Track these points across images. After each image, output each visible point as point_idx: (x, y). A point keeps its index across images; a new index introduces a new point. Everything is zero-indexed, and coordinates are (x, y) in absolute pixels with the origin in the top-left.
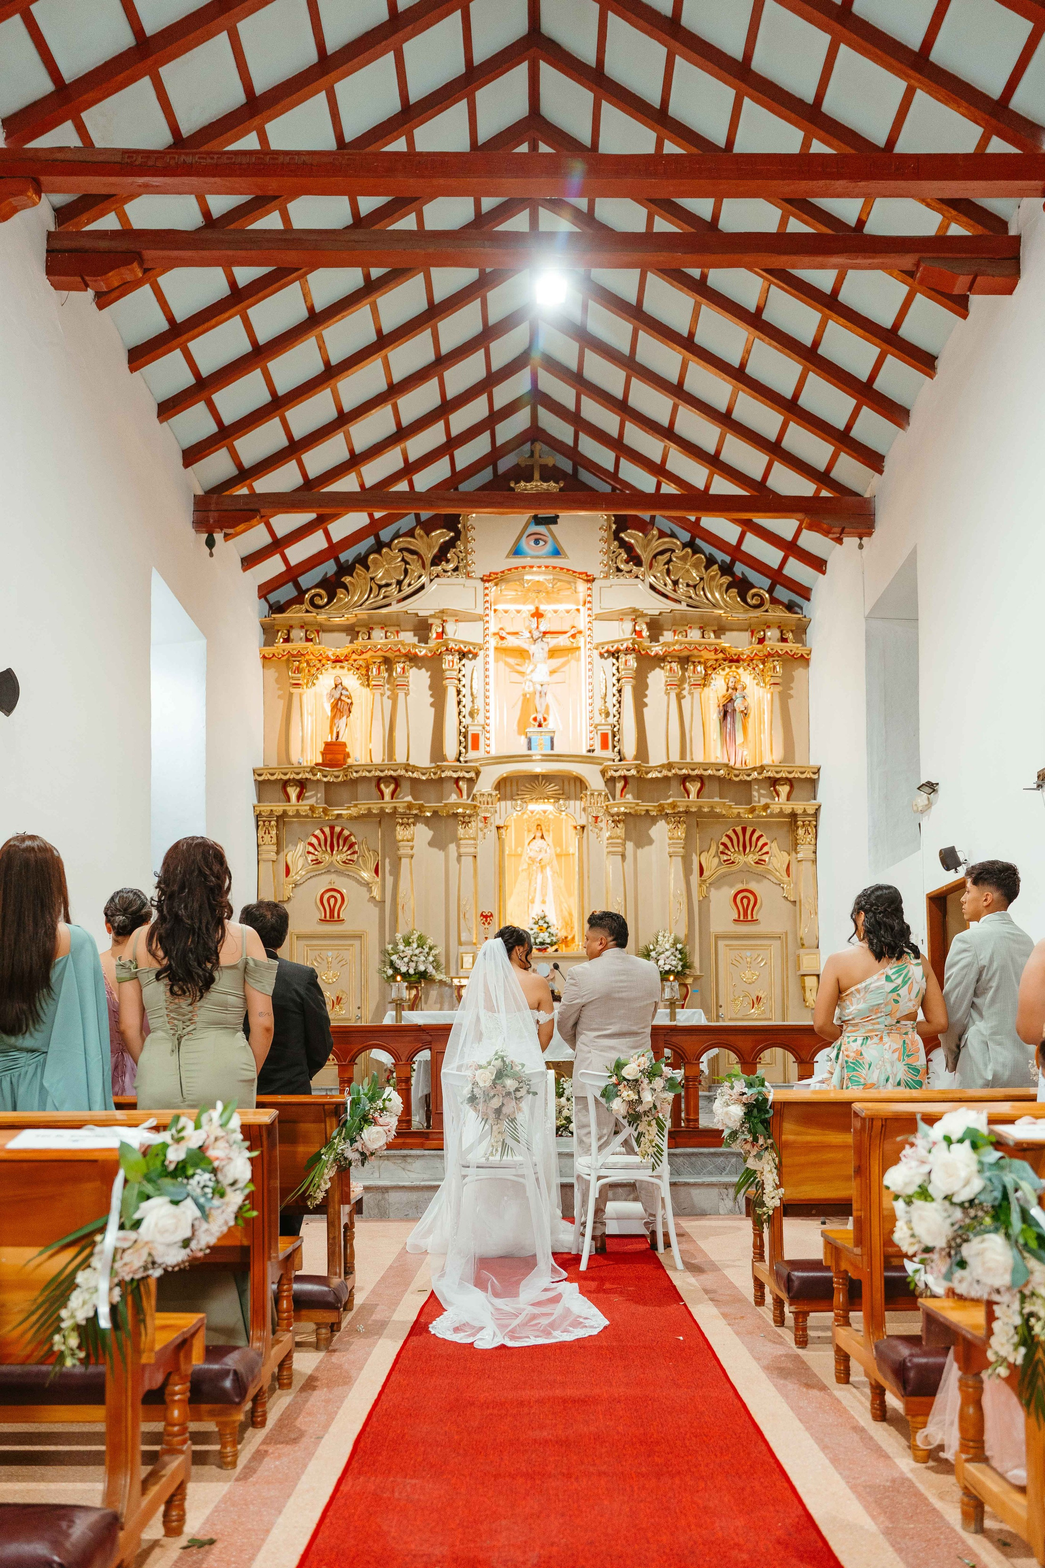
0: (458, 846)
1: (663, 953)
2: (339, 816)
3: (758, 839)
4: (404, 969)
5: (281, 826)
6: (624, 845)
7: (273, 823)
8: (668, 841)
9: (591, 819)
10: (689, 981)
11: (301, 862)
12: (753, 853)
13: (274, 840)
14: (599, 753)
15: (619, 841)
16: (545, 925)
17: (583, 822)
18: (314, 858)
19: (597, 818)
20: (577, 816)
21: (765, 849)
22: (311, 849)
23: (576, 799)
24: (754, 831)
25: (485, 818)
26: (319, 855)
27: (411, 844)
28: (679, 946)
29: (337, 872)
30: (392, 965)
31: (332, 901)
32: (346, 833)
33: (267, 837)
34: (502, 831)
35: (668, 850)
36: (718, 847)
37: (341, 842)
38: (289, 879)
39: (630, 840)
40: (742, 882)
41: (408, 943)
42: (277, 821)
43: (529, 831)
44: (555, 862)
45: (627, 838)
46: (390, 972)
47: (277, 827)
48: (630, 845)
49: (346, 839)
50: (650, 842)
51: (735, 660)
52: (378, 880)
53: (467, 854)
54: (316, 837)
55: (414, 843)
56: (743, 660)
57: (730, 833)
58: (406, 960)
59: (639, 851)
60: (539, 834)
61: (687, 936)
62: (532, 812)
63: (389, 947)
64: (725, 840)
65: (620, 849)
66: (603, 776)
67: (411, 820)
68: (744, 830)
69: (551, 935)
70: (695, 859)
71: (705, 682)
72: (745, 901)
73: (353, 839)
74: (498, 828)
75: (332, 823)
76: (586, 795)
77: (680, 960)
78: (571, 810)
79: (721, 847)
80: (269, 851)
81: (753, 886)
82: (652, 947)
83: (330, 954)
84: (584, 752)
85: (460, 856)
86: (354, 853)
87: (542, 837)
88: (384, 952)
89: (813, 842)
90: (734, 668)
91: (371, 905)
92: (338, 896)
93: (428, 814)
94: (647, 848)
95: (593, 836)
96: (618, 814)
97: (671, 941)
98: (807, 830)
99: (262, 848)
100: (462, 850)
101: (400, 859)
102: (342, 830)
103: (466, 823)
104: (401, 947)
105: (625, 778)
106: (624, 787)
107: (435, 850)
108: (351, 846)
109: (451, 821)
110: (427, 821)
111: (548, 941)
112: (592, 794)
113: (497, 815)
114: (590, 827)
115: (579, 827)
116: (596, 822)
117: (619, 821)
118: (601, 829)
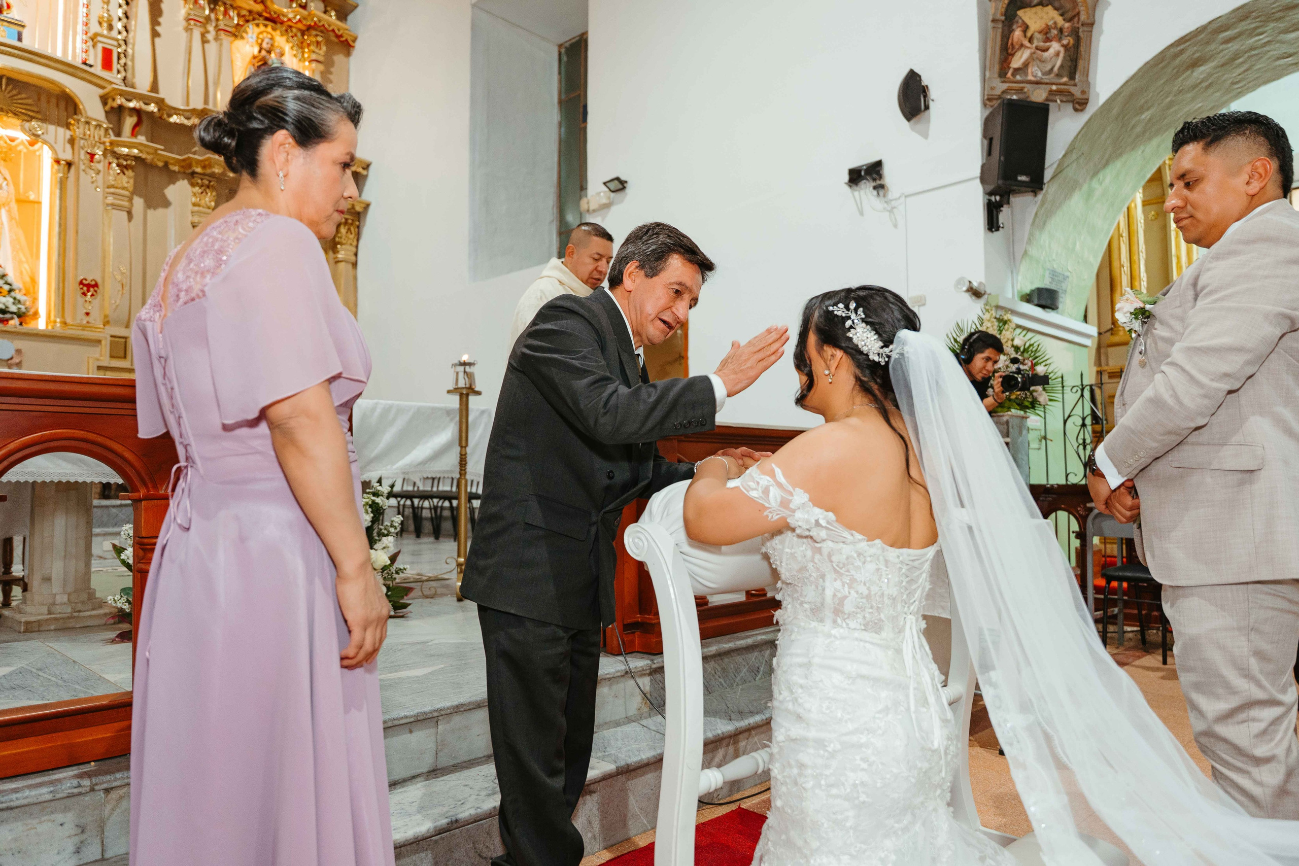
6: (130, 200)
8: (190, 207)
9: (83, 156)
14: (98, 70)
15: (126, 193)
16: (7, 287)
17: (69, 156)
19: (92, 155)
20: (59, 147)
23: (59, 124)
35: (190, 218)
39: (140, 196)
45: (135, 192)
48: (138, 202)
50: (166, 204)
51: (274, 20)
56: (282, 23)
59: (150, 212)
65: (126, 204)
66: (105, 103)
69: (16, 301)
71: (236, 33)
76: (78, 121)
78: (50, 137)
84: (78, 63)
89: (355, 243)
90: (269, 29)
94: (160, 211)
95: (86, 179)
96: (127, 157)
98: (349, 229)
105: (137, 112)
106: (135, 126)
111: (13, 309)
112: (88, 123)
114: (82, 167)
115: (63, 162)
116: (92, 161)
117: (127, 167)
118: (98, 172)
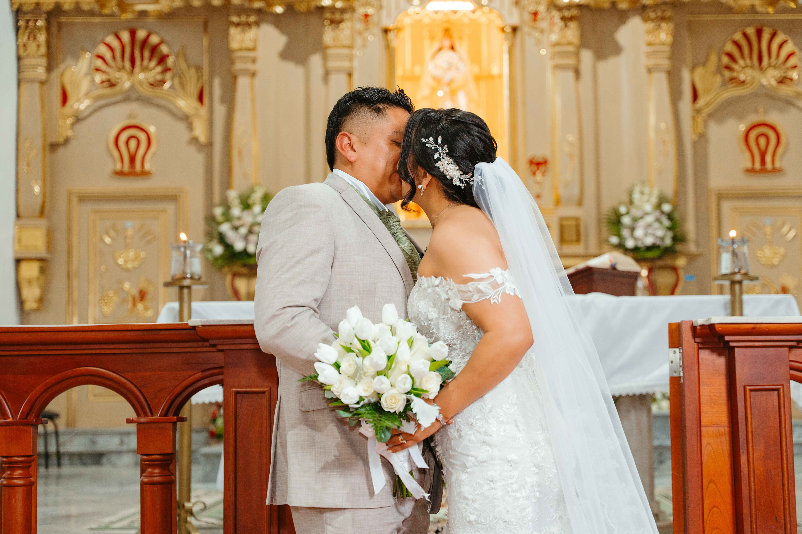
0: (325, 58)
1: (642, 218)
2: (143, 14)
3: (780, 46)
4: (239, 246)
5: (54, 29)
6: (577, 54)
7: (40, 23)
8: (645, 49)
9: (527, 17)
10: (681, 262)
11: (85, 85)
12: (775, 67)
13: (43, 50)
15: (571, 49)
17: (515, 20)
18: (105, 77)
19: (535, 14)
20: (504, 12)
21: (793, 61)
22: (99, 63)
24: (773, 35)
25: (366, 16)
26: (115, 75)
27: (251, 54)
28: (667, 208)
29: (142, 100)
30: (222, 239)
31: (133, 143)
32: (154, 39)
33: (32, 46)
34: (391, 35)
35: (645, 62)
36: (720, 59)
37: (147, 54)
38: (68, 109)
39: (587, 48)
40: (757, 111)
41: (246, 206)
42: (48, 21)
43: (432, 38)
44: (472, 85)
45: (584, 43)
46: (218, 250)
47: (48, 29)
48: (587, 56)
49: (154, 49)
52: (203, 111)
53: (339, 70)
54: (108, 45)
55: (258, 54)
57: (738, 36)
58: (243, 231)
59: (601, 65)
60: (447, 43)
61: (676, 193)
62: (436, 12)
63: (218, 211)
64: (729, 47)
65: (571, 62)
67: (252, 19)
68: (759, 33)
70: (686, 75)
72: (762, 141)
73: (164, 49)
74: (386, 31)
75: (132, 25)
77: (670, 229)
79: (725, 60)
80: (34, 67)
81: (774, 118)
82: (623, 210)
83: (129, 224)
85: (327, 74)
86: (167, 70)
87: (452, 48)
88: (211, 220)
91: (192, 150)
92: (143, 137)
93: (279, 10)
94: (612, 62)
95: (530, 42)
96: (568, 8)
97: (654, 200)
99: (25, 62)
100: (332, 64)
101: (235, 78)
102: (148, 36)
103: (336, 23)
104: (236, 211)
107: (290, 67)
108: (162, 60)
109: (314, 20)
110: (277, 21)
113: (384, 13)
114: (526, 29)
115: (508, 30)
116: (535, 20)
117: (571, 18)
118: (542, 31)
